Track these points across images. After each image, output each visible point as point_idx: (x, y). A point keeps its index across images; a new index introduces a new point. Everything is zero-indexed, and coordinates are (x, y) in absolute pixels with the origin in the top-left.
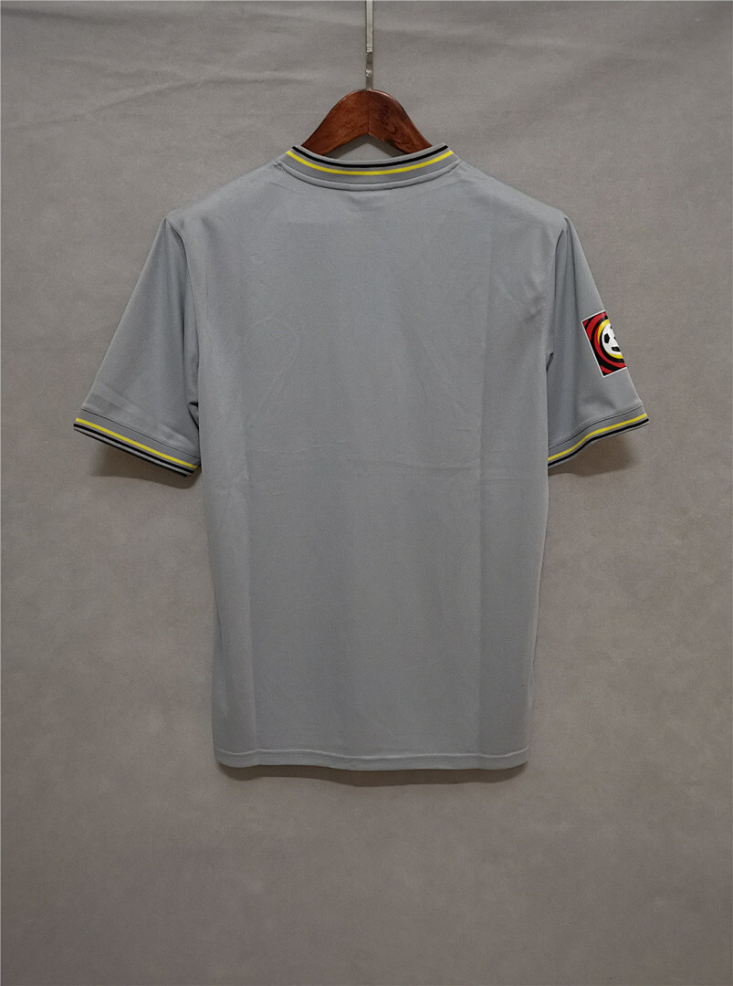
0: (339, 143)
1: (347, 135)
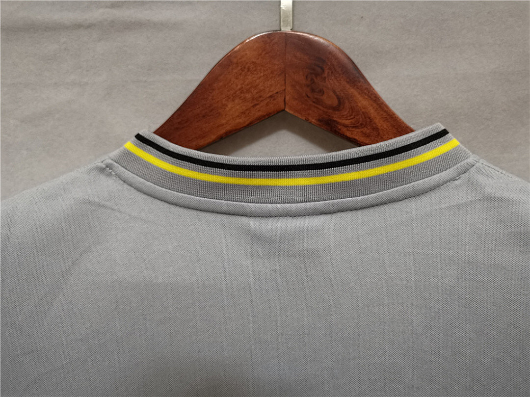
0: (228, 128)
1: (243, 113)
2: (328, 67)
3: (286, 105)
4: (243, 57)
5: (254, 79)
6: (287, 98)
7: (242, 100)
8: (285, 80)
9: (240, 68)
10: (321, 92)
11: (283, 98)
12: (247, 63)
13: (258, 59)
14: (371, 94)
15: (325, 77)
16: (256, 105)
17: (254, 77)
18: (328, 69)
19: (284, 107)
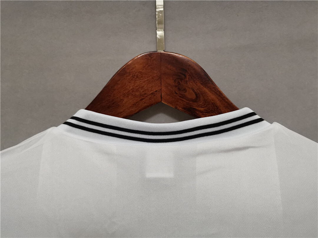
2: (188, 74)
3: (162, 98)
4: (133, 68)
5: (141, 83)
6: (163, 94)
7: (134, 96)
8: (161, 83)
9: (131, 75)
10: (185, 90)
11: (160, 95)
12: (136, 72)
13: (143, 70)
14: (217, 91)
15: (187, 81)
16: (143, 99)
17: (141, 81)
18: (188, 76)
19: (161, 100)
